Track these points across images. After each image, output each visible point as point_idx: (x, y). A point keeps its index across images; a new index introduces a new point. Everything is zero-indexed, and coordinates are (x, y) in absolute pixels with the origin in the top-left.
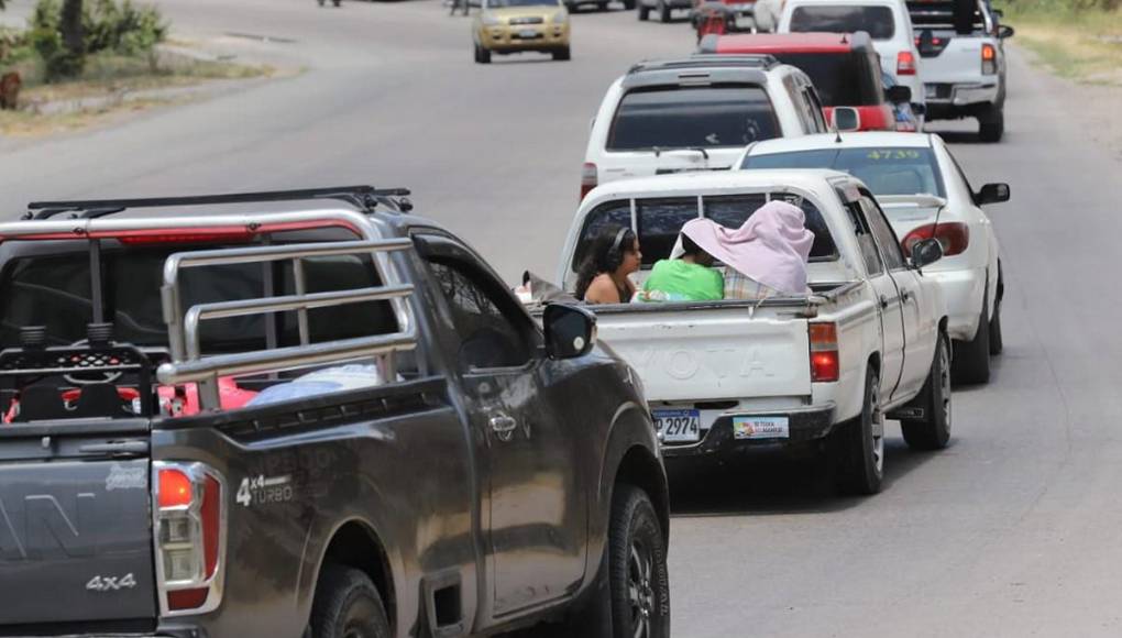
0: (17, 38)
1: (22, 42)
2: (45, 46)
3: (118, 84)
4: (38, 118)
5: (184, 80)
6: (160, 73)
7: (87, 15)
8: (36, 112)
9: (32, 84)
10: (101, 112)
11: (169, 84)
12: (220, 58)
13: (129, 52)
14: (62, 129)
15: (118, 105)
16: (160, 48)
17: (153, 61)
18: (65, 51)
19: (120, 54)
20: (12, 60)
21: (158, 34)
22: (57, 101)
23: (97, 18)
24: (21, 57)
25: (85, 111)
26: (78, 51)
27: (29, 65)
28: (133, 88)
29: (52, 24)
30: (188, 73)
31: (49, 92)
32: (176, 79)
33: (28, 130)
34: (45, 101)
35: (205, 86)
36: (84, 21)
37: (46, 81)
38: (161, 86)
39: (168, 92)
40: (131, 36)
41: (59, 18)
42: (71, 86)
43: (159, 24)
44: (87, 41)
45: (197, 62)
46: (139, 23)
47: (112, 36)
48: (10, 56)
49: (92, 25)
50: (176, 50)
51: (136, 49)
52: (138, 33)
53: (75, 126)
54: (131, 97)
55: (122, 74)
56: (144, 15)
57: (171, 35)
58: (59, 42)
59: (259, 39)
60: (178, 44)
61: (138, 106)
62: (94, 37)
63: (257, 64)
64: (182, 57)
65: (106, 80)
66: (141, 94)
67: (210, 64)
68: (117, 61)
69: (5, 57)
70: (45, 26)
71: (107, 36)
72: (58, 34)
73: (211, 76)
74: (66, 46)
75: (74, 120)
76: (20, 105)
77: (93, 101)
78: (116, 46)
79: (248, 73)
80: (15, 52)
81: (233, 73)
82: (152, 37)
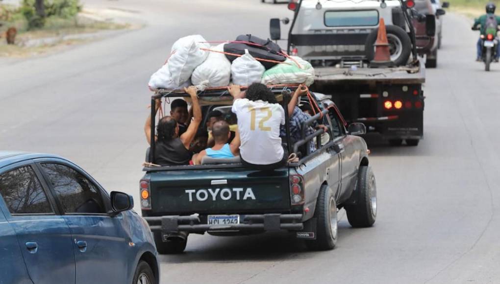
0: (15, 10)
1: (18, 12)
2: (27, 14)
3: (60, 31)
4: (24, 48)
5: (90, 30)
6: (79, 27)
8: (24, 45)
9: (23, 31)
10: (53, 45)
11: (84, 32)
12: (106, 20)
13: (65, 17)
14: (35, 54)
15: (60, 42)
16: (80, 15)
17: (76, 21)
18: (37, 17)
19: (62, 18)
20: (13, 20)
21: (79, 9)
22: (33, 40)
24: (17, 19)
25: (45, 45)
26: (42, 16)
27: (20, 22)
28: (67, 33)
29: (31, 4)
30: (92, 27)
31: (29, 35)
32: (87, 30)
33: (20, 54)
34: (28, 40)
35: (100, 33)
36: (45, 3)
37: (28, 30)
38: (80, 32)
39: (84, 36)
40: (66, 10)
42: (39, 32)
43: (79, 4)
44: (47, 12)
45: (96, 22)
46: (70, 4)
47: (58, 10)
48: (12, 18)
49: (49, 4)
50: (87, 16)
51: (68, 16)
52: (69, 8)
53: (41, 52)
54: (66, 38)
55: (63, 27)
57: (85, 9)
58: (34, 12)
59: (124, 10)
60: (88, 13)
61: (69, 43)
62: (50, 10)
63: (123, 23)
64: (89, 19)
65: (56, 29)
66: (71, 37)
67: (101, 23)
68: (60, 21)
69: (9, 19)
70: (28, 5)
71: (55, 10)
72: (34, 9)
73: (102, 28)
74: (37, 14)
75: (40, 50)
76: (16, 42)
77: (49, 40)
78: (60, 14)
79: (119, 27)
80: (14, 16)
81: (112, 27)
82: (76, 10)
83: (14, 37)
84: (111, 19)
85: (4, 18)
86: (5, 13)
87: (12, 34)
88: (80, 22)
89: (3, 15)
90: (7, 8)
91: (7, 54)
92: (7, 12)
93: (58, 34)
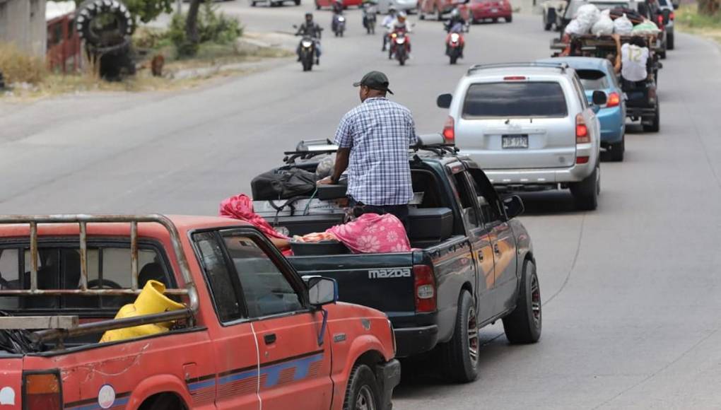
0: (162, 35)
1: (165, 36)
2: (177, 39)
3: (217, 60)
4: (173, 81)
5: (253, 58)
6: (239, 54)
7: (200, 22)
8: (172, 77)
9: (171, 61)
10: (208, 77)
11: (245, 60)
12: (272, 45)
13: (222, 43)
14: (186, 88)
15: (216, 73)
16: (240, 39)
17: (235, 47)
18: (188, 43)
19: (217, 43)
20: (159, 47)
21: (239, 32)
22: (183, 71)
23: (205, 24)
24: (165, 45)
25: (199, 77)
26: (195, 42)
27: (168, 50)
28: (225, 63)
29: (181, 27)
30: (254, 54)
31: (179, 65)
32: (249, 58)
33: (168, 88)
34: (177, 70)
35: (265, 62)
36: (198, 25)
37: (177, 59)
38: (240, 61)
39: (244, 65)
40: (224, 34)
41: (185, 24)
42: (191, 62)
43: (240, 26)
44: (200, 36)
45: (260, 48)
46: (229, 26)
47: (214, 34)
48: (158, 45)
49: (202, 26)
50: (249, 41)
51: (227, 41)
52: (227, 32)
53: (193, 86)
54: (224, 68)
55: (219, 55)
56: (231, 21)
57: (246, 33)
58: (185, 37)
60: (250, 37)
61: (226, 74)
62: (203, 34)
64: (251, 45)
65: (211, 58)
66: (229, 66)
67: (266, 49)
68: (217, 47)
69: (155, 46)
70: (177, 28)
71: (211, 34)
72: (184, 33)
73: (268, 56)
74: (188, 39)
75: (193, 82)
76: (163, 73)
77: (203, 71)
78: (216, 38)
80: (161, 42)
81: (279, 54)
82: (235, 34)
83: (161, 67)
84: (278, 45)
85: (149, 44)
86: (149, 38)
87: (158, 63)
88: (240, 50)
89: (148, 41)
90: (152, 33)
91: (152, 88)
92: (153, 37)
93: (213, 64)
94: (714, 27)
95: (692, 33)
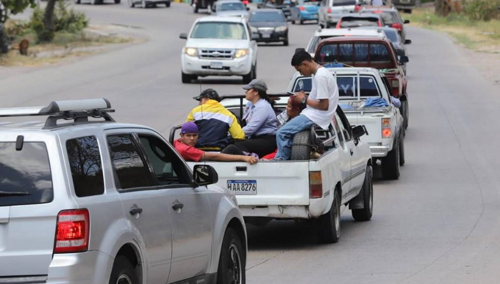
0: (25, 25)
1: (28, 26)
2: (37, 28)
3: (69, 45)
4: (36, 59)
5: (96, 44)
6: (86, 40)
7: (55, 15)
8: (35, 56)
9: (33, 45)
10: (63, 57)
11: (90, 45)
12: (111, 35)
13: (73, 31)
14: (47, 64)
15: (69, 54)
16: (85, 30)
17: (83, 35)
18: (47, 31)
19: (69, 32)
20: (23, 34)
21: (85, 24)
22: (43, 52)
23: (59, 17)
24: (27, 33)
25: (56, 56)
26: (51, 30)
27: (31, 36)
28: (76, 46)
29: (40, 20)
30: (97, 41)
31: (39, 48)
32: (93, 43)
33: (33, 64)
34: (38, 52)
35: (105, 47)
36: (53, 18)
37: (38, 43)
38: (86, 46)
39: (90, 48)
40: (73, 25)
41: (43, 17)
42: (49, 46)
43: (85, 20)
44: (55, 27)
45: (101, 36)
46: (77, 19)
47: (66, 25)
48: (22, 32)
49: (57, 19)
50: (92, 31)
51: (76, 31)
52: (76, 23)
53: (52, 63)
54: (75, 50)
55: (71, 41)
56: (79, 16)
57: (90, 25)
58: (44, 27)
59: (126, 26)
60: (93, 28)
61: (78, 54)
62: (58, 25)
63: (126, 37)
64: (95, 34)
65: (63, 43)
66: (79, 49)
67: (106, 37)
68: (67, 35)
69: (20, 33)
70: (37, 20)
71: (63, 25)
72: (42, 23)
73: (107, 42)
74: (46, 28)
75: (52, 60)
76: (28, 53)
77: (60, 51)
78: (67, 29)
79: (122, 41)
80: (24, 31)
81: (116, 41)
82: (82, 25)
83: (27, 48)
84: (115, 34)
85: (15, 32)
86: (16, 27)
88: (87, 36)
89: (14, 29)
90: (17, 23)
91: (21, 64)
92: (18, 26)
93: (66, 47)
94: (448, 25)
95: (431, 29)
